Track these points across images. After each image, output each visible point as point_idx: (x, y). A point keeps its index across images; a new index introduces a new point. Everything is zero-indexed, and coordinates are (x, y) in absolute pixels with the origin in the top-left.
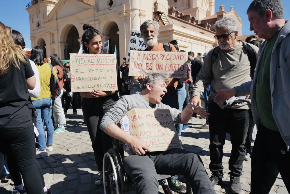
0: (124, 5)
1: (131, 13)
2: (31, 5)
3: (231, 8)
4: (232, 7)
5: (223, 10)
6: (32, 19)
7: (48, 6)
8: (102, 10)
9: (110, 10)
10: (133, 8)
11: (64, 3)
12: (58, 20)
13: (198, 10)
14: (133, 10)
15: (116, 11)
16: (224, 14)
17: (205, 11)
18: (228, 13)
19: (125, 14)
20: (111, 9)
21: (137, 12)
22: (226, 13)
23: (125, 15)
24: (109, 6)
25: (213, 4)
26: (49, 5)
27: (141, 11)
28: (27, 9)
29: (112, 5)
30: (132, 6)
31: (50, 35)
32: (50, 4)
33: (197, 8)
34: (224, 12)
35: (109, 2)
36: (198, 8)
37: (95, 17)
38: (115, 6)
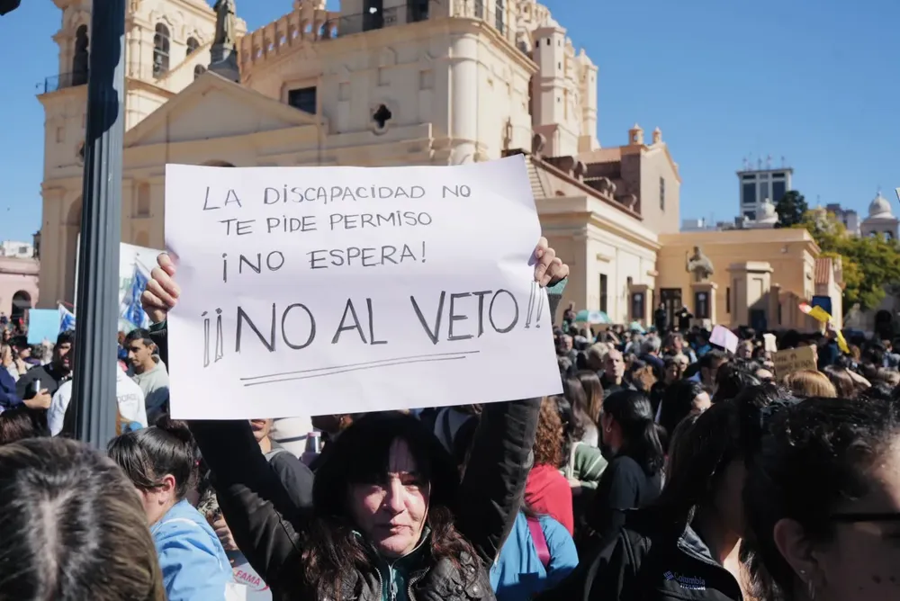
0: (430, 126)
1: (453, 151)
2: (54, 83)
3: (656, 134)
4: (658, 130)
5: (640, 141)
6: (59, 129)
7: (131, 94)
8: (346, 132)
9: (377, 134)
10: (457, 137)
11: (204, 94)
12: (171, 144)
13: (557, 132)
14: (458, 142)
15: (398, 141)
16: (643, 152)
17: (573, 135)
18: (652, 150)
19: (432, 152)
20: (383, 134)
21: (469, 149)
22: (647, 150)
23: (434, 156)
24: (375, 124)
25: (592, 114)
26: (135, 91)
27: (479, 147)
28: (40, 97)
29: (387, 122)
30: (454, 131)
31: (133, 187)
32: (138, 88)
33: (554, 127)
34: (642, 146)
35: (375, 112)
36: (559, 127)
37: (319, 148)
38: (395, 125)
